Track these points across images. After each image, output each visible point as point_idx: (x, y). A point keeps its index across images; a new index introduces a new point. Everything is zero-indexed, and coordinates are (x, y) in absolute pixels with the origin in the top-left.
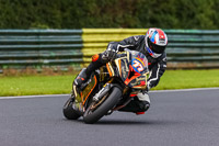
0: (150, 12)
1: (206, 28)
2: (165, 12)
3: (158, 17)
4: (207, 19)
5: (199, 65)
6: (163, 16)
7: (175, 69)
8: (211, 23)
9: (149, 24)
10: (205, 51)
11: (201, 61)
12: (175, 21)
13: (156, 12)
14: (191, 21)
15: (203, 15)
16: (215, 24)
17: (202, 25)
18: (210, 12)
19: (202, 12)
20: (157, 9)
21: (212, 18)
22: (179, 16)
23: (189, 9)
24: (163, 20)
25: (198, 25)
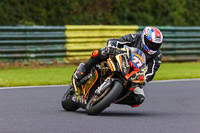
0: (127, 10)
1: (179, 25)
2: (141, 11)
3: (135, 15)
4: (179, 17)
5: (172, 59)
6: (139, 14)
8: (183, 20)
9: (126, 21)
10: (178, 46)
11: (174, 55)
12: (151, 18)
13: (133, 11)
14: (165, 19)
15: (176, 13)
16: (187, 20)
17: (175, 23)
18: (182, 10)
19: (175, 10)
20: (134, 8)
21: (185, 15)
22: (154, 14)
23: (163, 7)
24: (140, 18)
25: (171, 22)
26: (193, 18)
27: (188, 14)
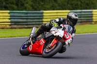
0: (4, 3)
1: (29, 10)
2: (11, 3)
3: (8, 5)
4: (29, 6)
5: (26, 26)
6: (10, 5)
7: (15, 28)
8: (31, 8)
9: (4, 9)
10: (29, 20)
11: (27, 25)
12: (15, 7)
13: (7, 3)
14: (22, 7)
15: (28, 5)
16: (33, 8)
17: (28, 9)
18: (31, 3)
19: (27, 3)
20: (7, 2)
21: (32, 6)
22: (17, 5)
23: (21, 2)
24: (10, 7)
25: (25, 9)
26: (36, 7)
27: (34, 5)
